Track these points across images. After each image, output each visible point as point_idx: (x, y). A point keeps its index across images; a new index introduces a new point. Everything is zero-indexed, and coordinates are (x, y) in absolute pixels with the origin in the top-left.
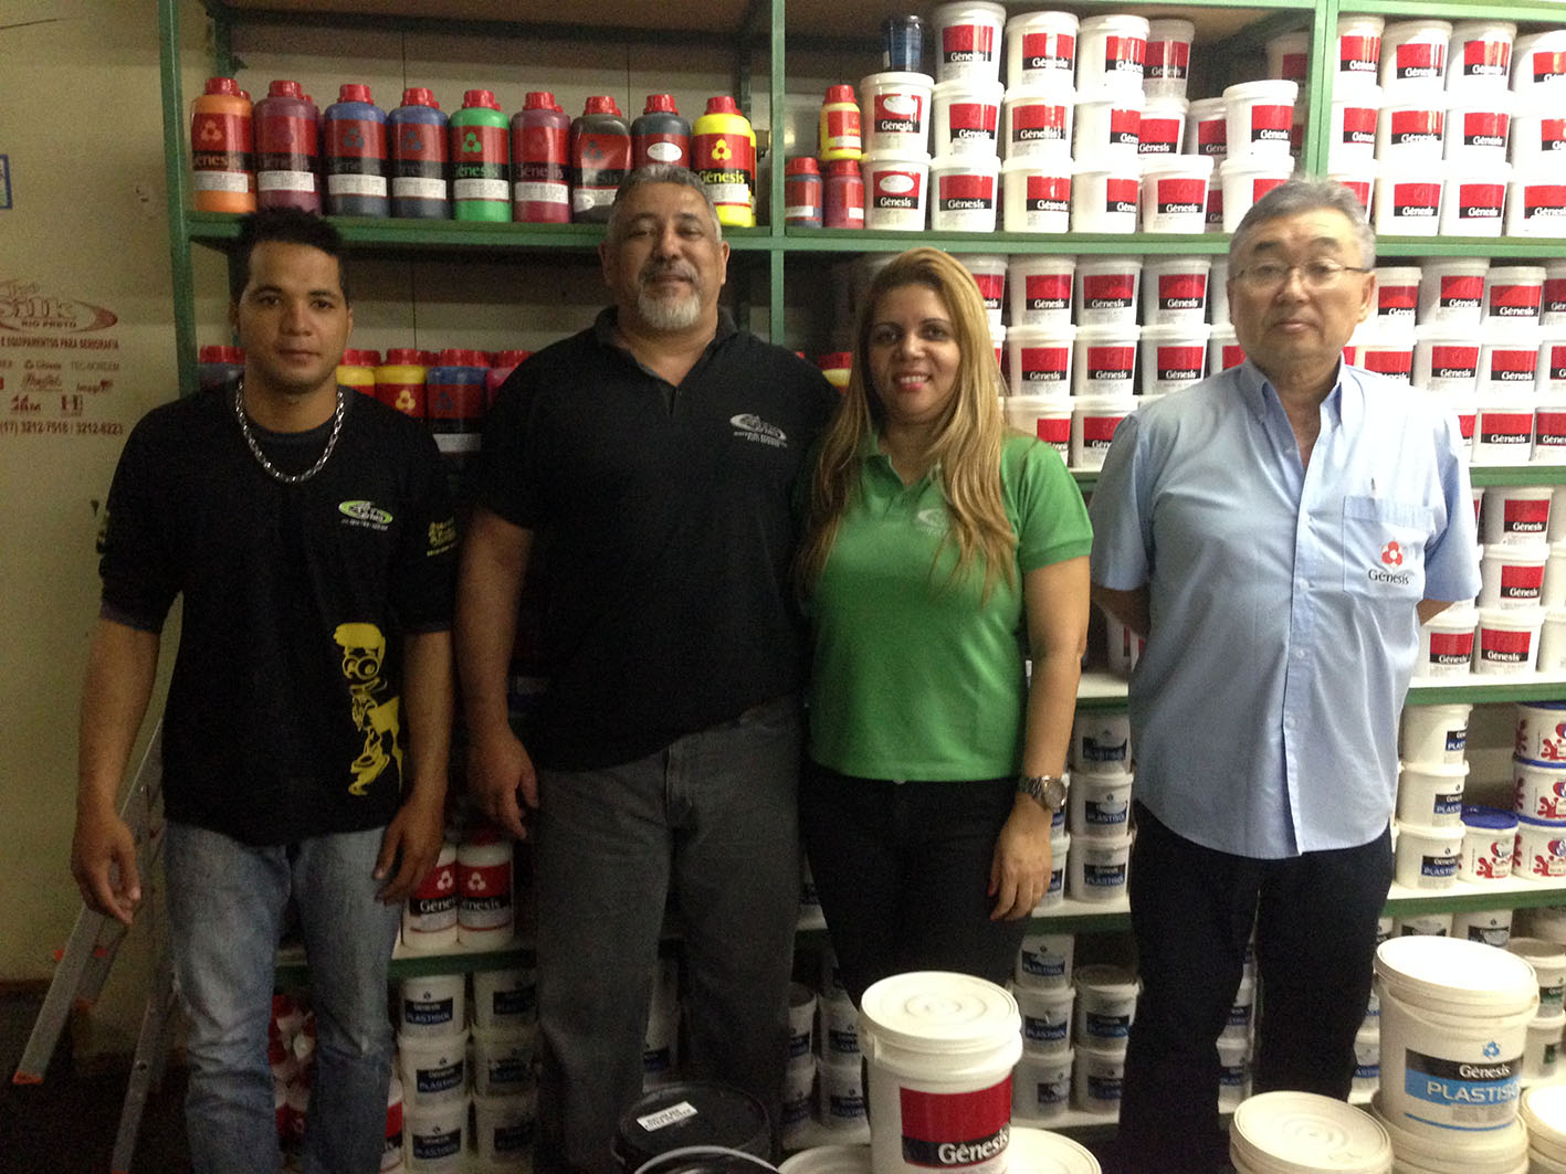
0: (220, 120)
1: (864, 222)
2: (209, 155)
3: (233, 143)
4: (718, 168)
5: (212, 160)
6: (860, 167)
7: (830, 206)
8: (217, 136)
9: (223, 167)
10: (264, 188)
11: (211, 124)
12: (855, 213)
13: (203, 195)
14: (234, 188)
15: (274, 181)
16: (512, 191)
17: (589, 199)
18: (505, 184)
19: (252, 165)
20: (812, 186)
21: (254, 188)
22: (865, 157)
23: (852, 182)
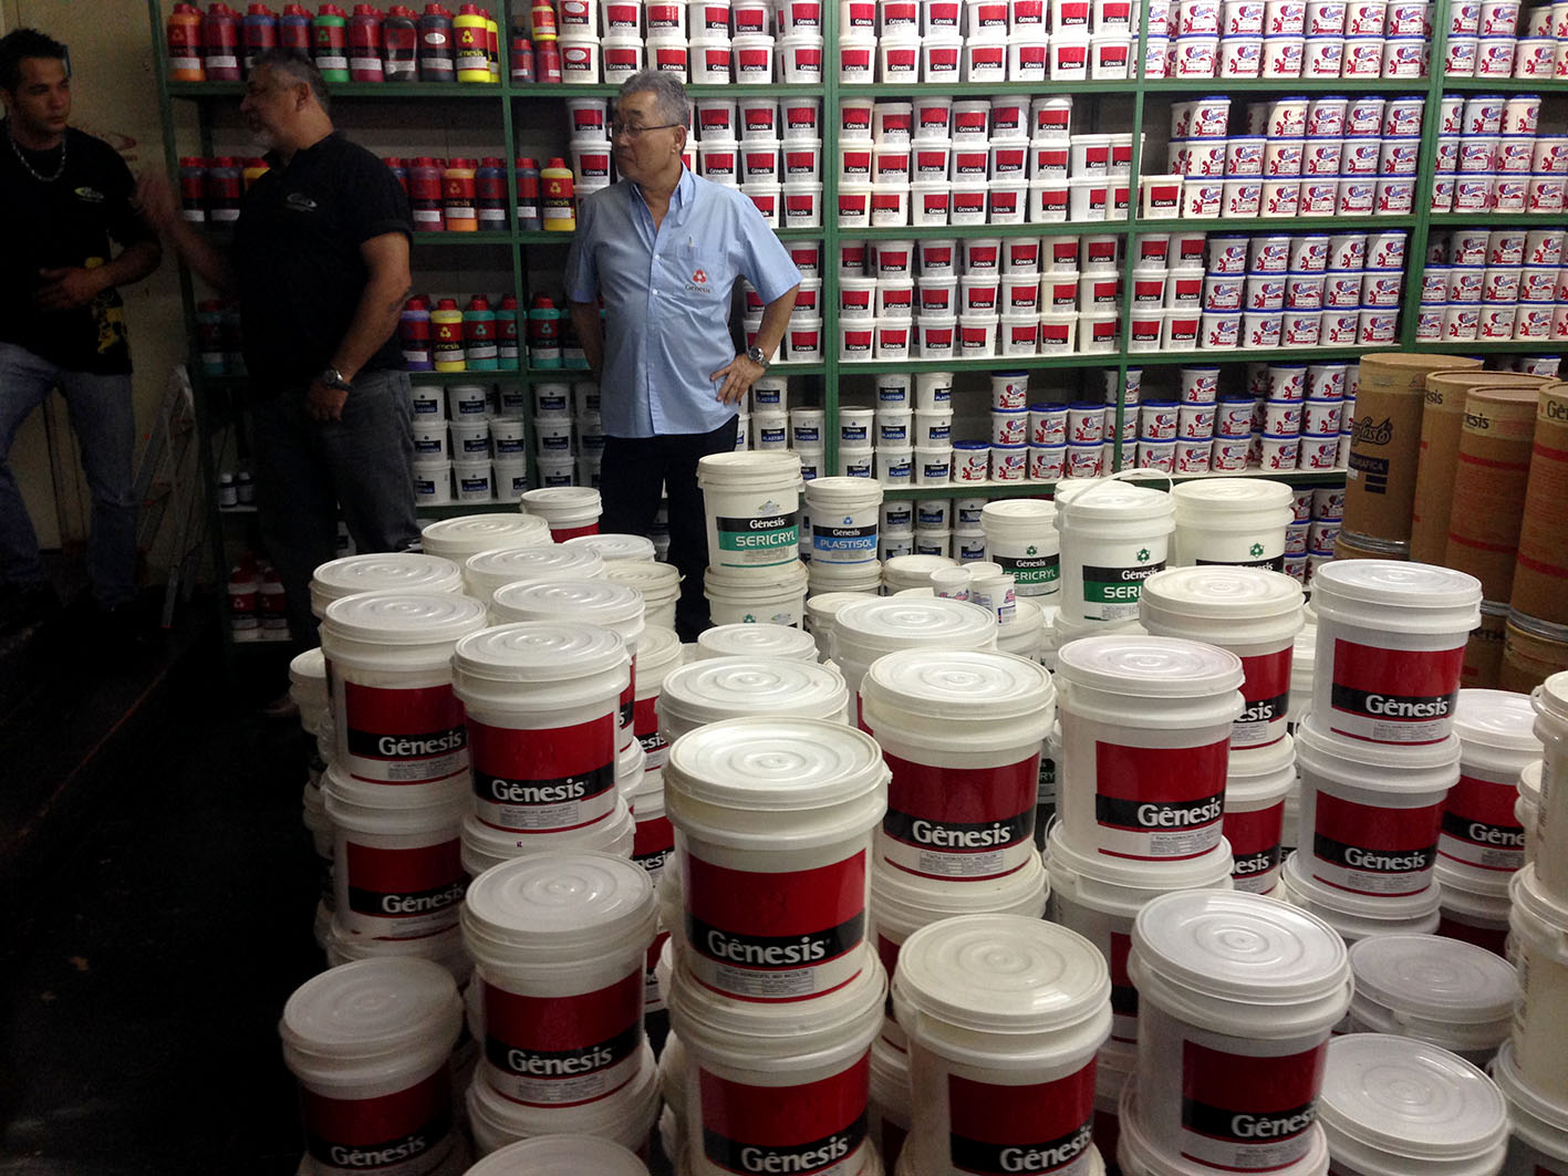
0: (183, 28)
1: (561, 79)
2: (178, 49)
3: (191, 40)
4: (468, 48)
5: (180, 51)
6: (556, 44)
7: (539, 69)
8: (181, 37)
9: (185, 55)
10: (209, 66)
11: (177, 31)
12: (554, 73)
13: (176, 71)
14: (192, 66)
15: (215, 62)
16: (349, 63)
17: (393, 67)
18: (344, 59)
19: (202, 53)
20: (527, 56)
21: (203, 65)
22: (559, 38)
23: (551, 54)
